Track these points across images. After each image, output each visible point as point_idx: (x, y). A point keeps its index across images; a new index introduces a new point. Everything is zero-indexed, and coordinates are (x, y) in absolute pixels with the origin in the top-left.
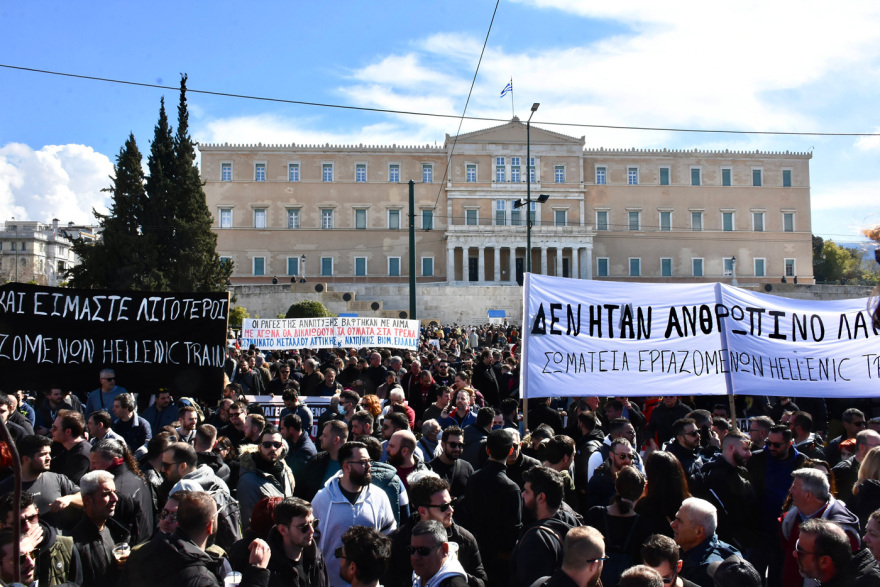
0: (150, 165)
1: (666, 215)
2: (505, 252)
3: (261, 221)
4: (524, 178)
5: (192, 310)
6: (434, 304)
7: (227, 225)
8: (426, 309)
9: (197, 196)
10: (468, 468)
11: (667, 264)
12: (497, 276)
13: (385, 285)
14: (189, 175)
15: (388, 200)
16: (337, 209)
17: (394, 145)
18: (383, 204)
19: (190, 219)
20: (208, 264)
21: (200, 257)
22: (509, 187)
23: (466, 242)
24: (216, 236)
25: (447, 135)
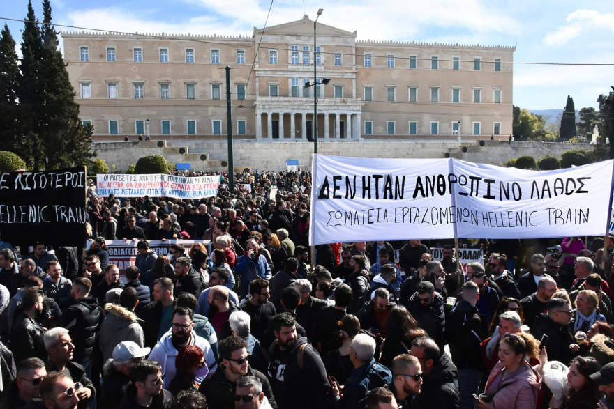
0: (22, 49)
1: (413, 90)
2: (298, 116)
3: (113, 93)
4: (312, 62)
5: (57, 180)
6: (247, 155)
7: (87, 95)
8: (241, 159)
9: (62, 74)
10: (271, 306)
11: (413, 126)
12: (293, 134)
13: (210, 142)
14: (55, 58)
15: (211, 77)
16: (172, 84)
17: (215, 35)
18: (207, 80)
19: (57, 93)
20: (73, 127)
21: (67, 122)
22: (301, 68)
23: (270, 108)
24: (78, 106)
25: (255, 28)
